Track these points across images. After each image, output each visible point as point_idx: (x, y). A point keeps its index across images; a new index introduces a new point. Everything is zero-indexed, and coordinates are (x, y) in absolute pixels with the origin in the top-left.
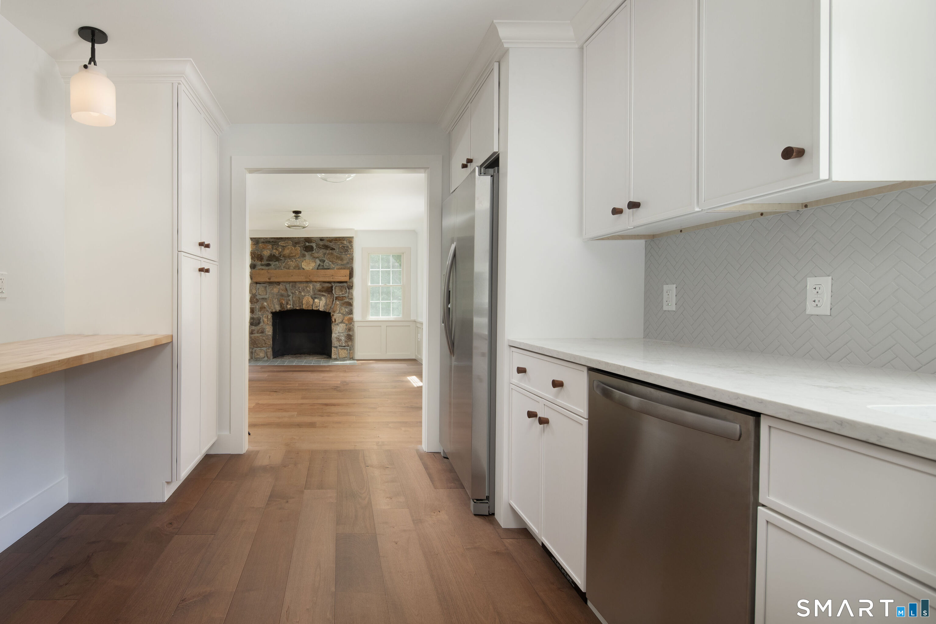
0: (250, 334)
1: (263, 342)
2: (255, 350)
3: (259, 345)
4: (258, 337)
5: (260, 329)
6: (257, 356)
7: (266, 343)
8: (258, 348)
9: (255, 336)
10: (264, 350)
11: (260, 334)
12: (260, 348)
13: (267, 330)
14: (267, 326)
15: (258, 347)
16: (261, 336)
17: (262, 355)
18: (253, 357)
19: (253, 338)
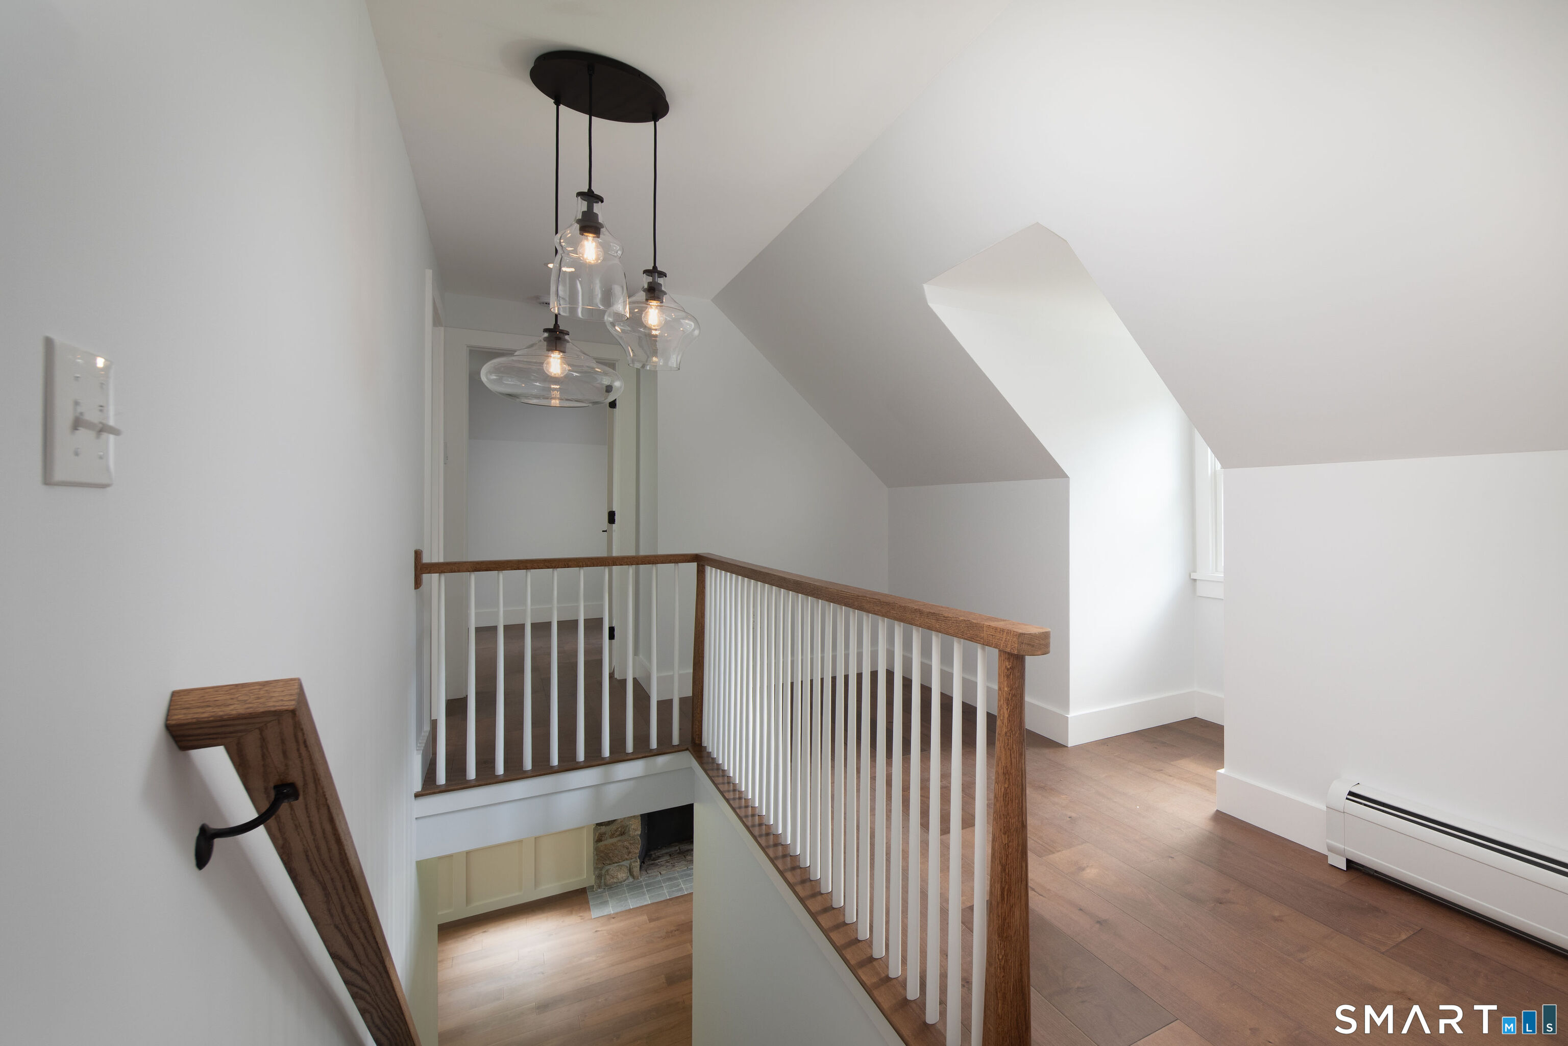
0: (595, 843)
1: (625, 851)
2: (607, 871)
3: (616, 860)
4: (613, 844)
5: (618, 828)
6: (612, 880)
7: (630, 852)
8: (613, 865)
9: (606, 845)
10: (626, 865)
11: (619, 838)
12: (616, 865)
13: (632, 827)
14: (633, 820)
15: (614, 863)
16: (619, 841)
17: (622, 875)
18: (603, 884)
19: (602, 849)
